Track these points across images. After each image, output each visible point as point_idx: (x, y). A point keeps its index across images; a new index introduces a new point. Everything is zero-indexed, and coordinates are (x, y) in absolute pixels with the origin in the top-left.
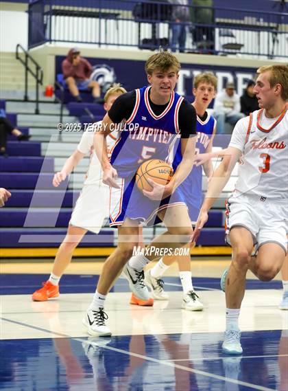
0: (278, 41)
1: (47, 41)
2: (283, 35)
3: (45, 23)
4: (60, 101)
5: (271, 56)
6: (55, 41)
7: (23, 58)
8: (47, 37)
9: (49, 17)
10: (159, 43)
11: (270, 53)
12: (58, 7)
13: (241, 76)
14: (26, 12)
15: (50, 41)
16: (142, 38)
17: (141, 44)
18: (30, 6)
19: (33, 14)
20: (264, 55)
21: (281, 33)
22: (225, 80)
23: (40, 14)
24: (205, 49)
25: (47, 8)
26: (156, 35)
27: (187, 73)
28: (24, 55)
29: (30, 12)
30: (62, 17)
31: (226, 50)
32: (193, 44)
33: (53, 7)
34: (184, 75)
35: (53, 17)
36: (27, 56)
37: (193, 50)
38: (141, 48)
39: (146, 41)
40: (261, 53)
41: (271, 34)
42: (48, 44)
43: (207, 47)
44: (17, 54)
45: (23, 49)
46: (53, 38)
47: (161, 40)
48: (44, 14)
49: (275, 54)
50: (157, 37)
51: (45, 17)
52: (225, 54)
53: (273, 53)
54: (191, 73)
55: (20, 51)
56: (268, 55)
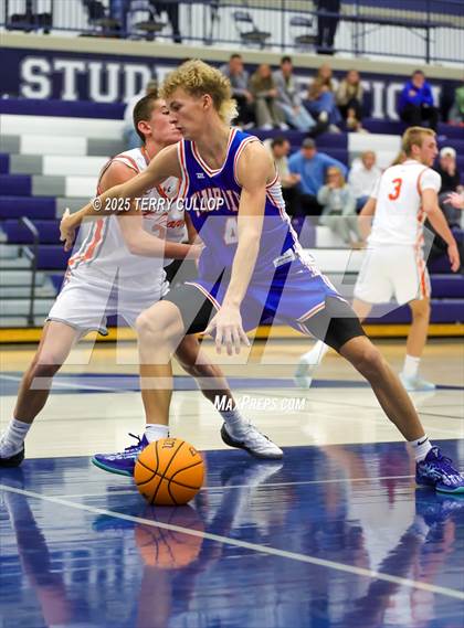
0: (219, 19)
2: (227, 9)
5: (208, 41)
10: (36, 20)
11: (208, 37)
13: (162, 71)
16: (11, 13)
17: (10, 21)
20: (197, 39)
21: (224, 6)
22: (139, 77)
24: (108, 30)
26: (33, 8)
27: (80, 66)
31: (140, 32)
32: (89, 22)
34: (76, 70)
37: (89, 31)
38: (9, 28)
39: (16, 18)
40: (194, 35)
41: (208, 8)
43: (111, 28)
47: (41, 16)
49: (215, 37)
50: (33, 12)
52: (139, 37)
53: (211, 35)
54: (87, 66)
56: (204, 39)
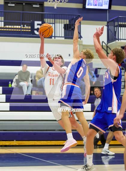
1: (117, 39)
3: (116, 31)
4: (124, 69)
6: (121, 39)
7: (106, 48)
8: (117, 37)
9: (117, 28)
12: (122, 23)
14: (106, 26)
15: (118, 39)
18: (108, 23)
19: (110, 27)
23: (113, 27)
25: (116, 24)
28: (106, 46)
29: (108, 26)
30: (124, 28)
33: (119, 23)
35: (119, 28)
36: (107, 47)
42: (117, 41)
44: (102, 46)
45: (105, 43)
46: (120, 38)
48: (115, 26)
51: (116, 28)
55: (104, 44)
